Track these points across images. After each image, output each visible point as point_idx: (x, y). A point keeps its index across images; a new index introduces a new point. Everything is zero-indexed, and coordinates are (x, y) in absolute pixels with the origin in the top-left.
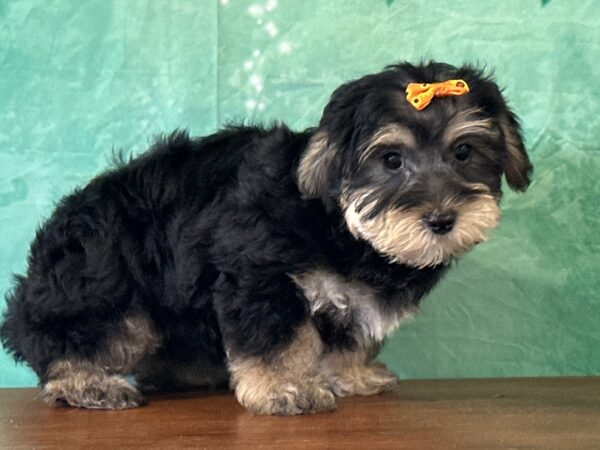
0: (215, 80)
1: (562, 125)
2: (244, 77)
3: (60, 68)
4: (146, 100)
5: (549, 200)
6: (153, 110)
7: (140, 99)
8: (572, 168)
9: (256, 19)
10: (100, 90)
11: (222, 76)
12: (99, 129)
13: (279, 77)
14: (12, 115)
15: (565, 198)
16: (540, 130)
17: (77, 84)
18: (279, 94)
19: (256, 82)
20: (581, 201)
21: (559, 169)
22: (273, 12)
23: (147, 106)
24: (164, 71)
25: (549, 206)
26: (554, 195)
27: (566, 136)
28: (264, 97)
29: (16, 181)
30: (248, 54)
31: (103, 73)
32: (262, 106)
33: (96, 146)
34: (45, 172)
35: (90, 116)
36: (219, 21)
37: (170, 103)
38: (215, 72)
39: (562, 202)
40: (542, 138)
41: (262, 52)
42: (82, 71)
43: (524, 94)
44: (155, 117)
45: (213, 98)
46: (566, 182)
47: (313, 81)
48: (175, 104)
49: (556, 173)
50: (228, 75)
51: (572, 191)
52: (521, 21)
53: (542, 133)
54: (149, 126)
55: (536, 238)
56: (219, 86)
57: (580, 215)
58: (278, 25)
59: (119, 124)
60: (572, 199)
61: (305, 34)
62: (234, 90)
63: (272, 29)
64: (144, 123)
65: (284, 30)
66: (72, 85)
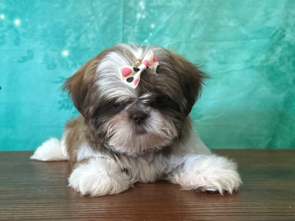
0: (122, 4)
1: (287, 25)
2: (136, 2)
4: (90, 13)
5: (278, 61)
6: (92, 18)
7: (87, 12)
8: (290, 46)
10: (69, 8)
11: (126, 2)
12: (67, 27)
13: (152, 3)
14: (27, 20)
15: (286, 59)
16: (276, 27)
17: (57, 5)
18: (152, 11)
19: (142, 5)
21: (283, 46)
23: (90, 16)
25: (278, 64)
26: (281, 59)
27: (288, 30)
28: (145, 12)
29: (29, 51)
32: (144, 17)
33: (66, 35)
34: (42, 47)
35: (63, 21)
37: (101, 14)
39: (284, 62)
40: (277, 31)
43: (270, 10)
44: (94, 21)
45: (121, 12)
46: (287, 52)
47: (168, 4)
48: (103, 15)
49: (283, 48)
50: (129, 1)
51: (289, 57)
53: (277, 29)
54: (90, 25)
55: (271, 79)
56: (124, 7)
57: (292, 68)
59: (77, 24)
60: (289, 60)
62: (131, 9)
64: (88, 24)
66: (55, 6)
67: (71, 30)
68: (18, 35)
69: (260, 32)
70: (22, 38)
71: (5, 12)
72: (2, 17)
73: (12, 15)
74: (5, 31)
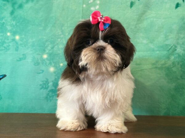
1: (178, 43)
3: (37, 24)
4: (60, 33)
5: (172, 64)
7: (58, 33)
8: (179, 56)
10: (48, 30)
12: (47, 41)
14: (23, 36)
15: (177, 64)
17: (41, 28)
20: (181, 65)
21: (175, 56)
23: (60, 35)
24: (66, 25)
25: (172, 66)
27: (179, 47)
29: (23, 55)
31: (49, 25)
33: (46, 46)
34: (31, 52)
35: (44, 37)
39: (175, 65)
40: (172, 47)
43: (168, 34)
46: (177, 59)
48: (68, 35)
51: (179, 62)
52: (168, 14)
53: (172, 45)
54: (60, 40)
55: (167, 75)
57: (180, 69)
59: (52, 40)
60: (178, 64)
68: (17, 45)
69: (162, 47)
70: (19, 47)
71: (10, 31)
72: (9, 34)
73: (14, 33)
74: (10, 42)
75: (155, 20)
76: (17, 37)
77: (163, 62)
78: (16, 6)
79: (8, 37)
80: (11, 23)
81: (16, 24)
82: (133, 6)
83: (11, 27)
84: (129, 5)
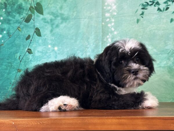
2: (107, 39)
9: (110, 27)
11: (103, 39)
13: (114, 39)
22: (113, 26)
24: (91, 38)
30: (108, 34)
36: (102, 28)
38: (101, 38)
41: (111, 34)
42: (74, 38)
50: (104, 39)
58: (114, 28)
61: (120, 30)
63: (113, 29)
65: (115, 29)
66: (72, 41)
67: (79, 51)
68: (56, 54)
69: (163, 51)
70: (58, 55)
71: (51, 44)
72: (50, 46)
73: (54, 46)
74: (51, 52)
75: (156, 31)
76: (56, 48)
77: (165, 62)
78: (54, 26)
79: (49, 48)
80: (51, 39)
81: (55, 39)
82: (139, 22)
83: (51, 41)
84: (136, 21)
